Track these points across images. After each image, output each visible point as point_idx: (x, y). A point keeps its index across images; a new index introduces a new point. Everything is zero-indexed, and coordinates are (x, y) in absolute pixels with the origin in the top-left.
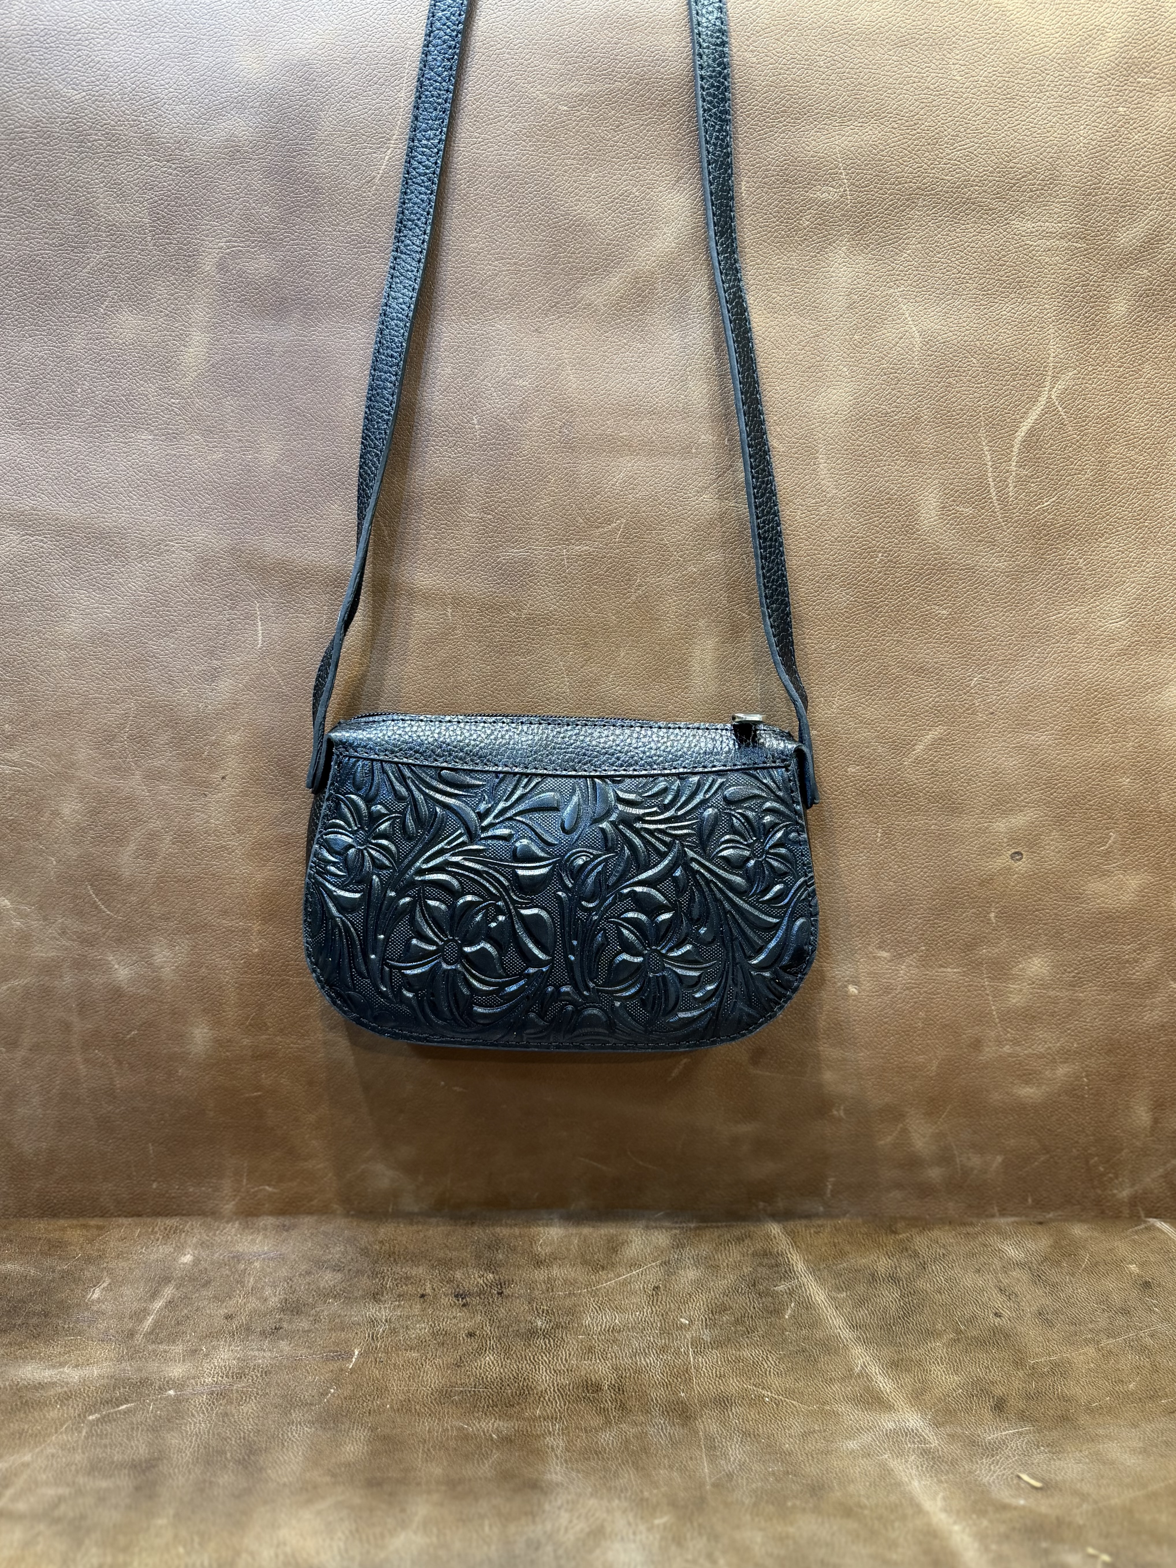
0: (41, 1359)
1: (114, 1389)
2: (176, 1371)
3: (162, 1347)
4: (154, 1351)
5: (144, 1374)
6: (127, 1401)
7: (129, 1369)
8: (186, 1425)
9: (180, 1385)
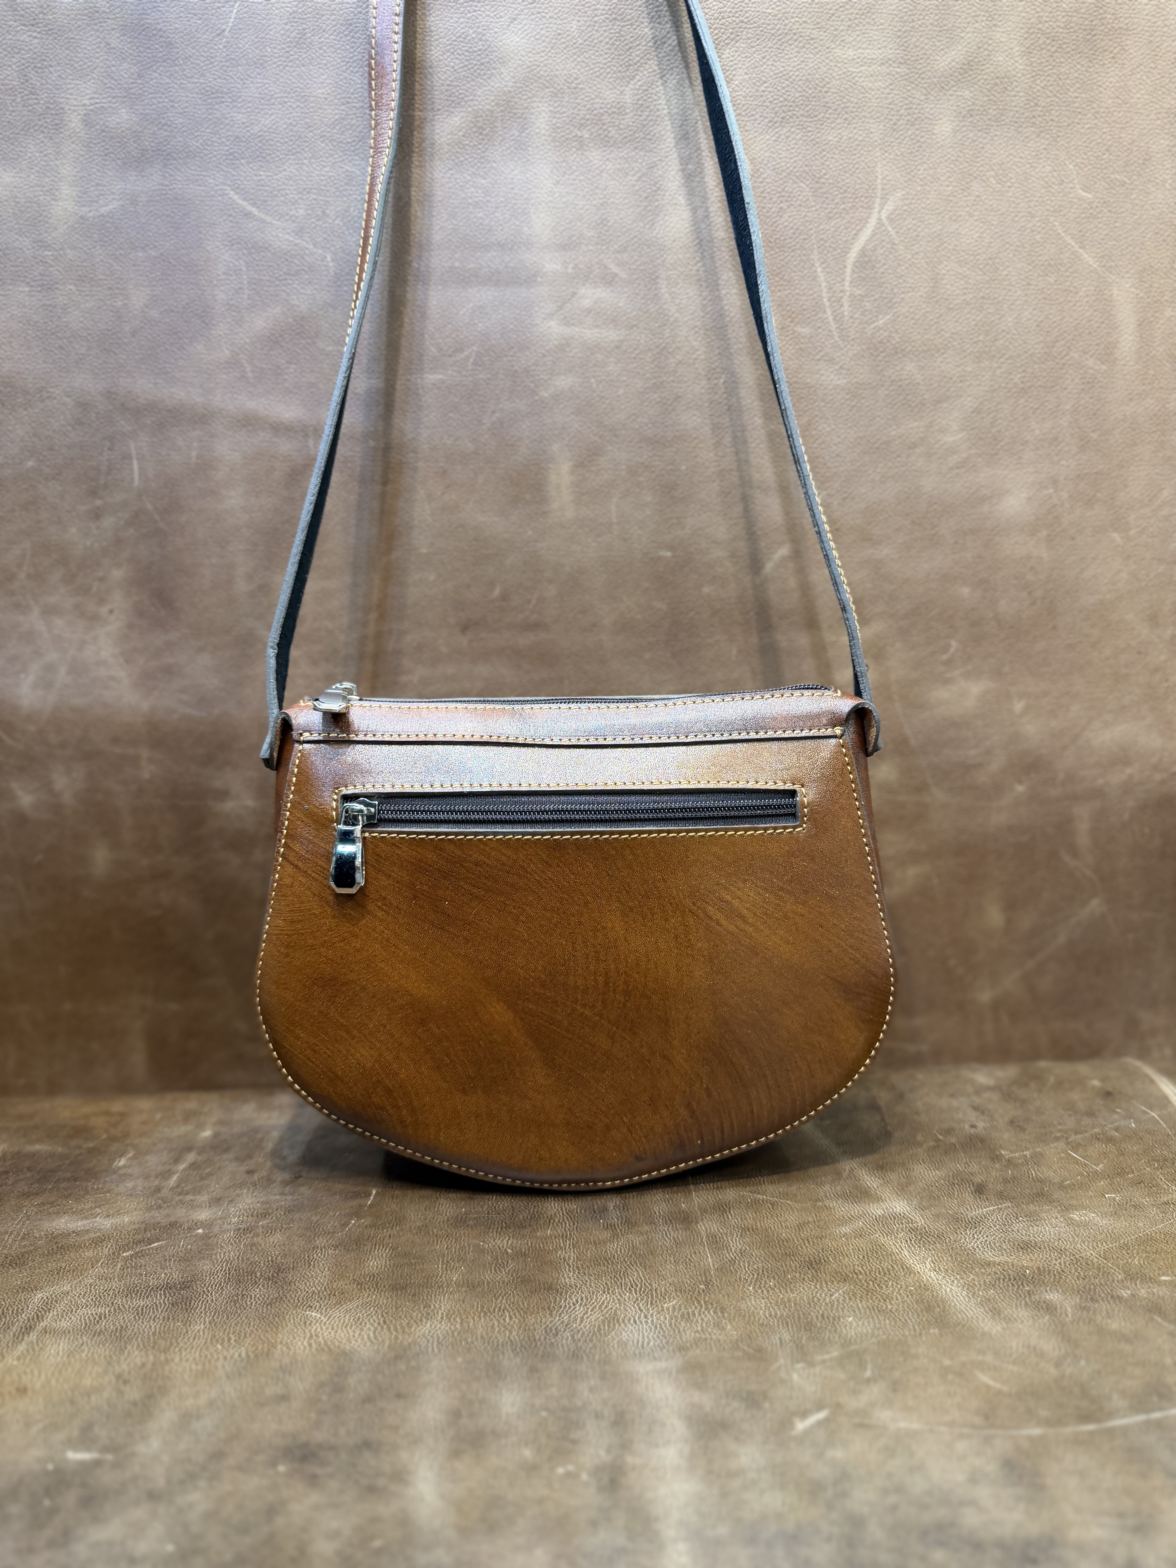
0: (73, 1213)
1: (145, 1231)
2: (203, 1215)
3: (189, 1197)
4: (181, 1201)
5: (172, 1219)
6: (158, 1240)
7: (158, 1216)
8: (216, 1254)
9: (208, 1225)
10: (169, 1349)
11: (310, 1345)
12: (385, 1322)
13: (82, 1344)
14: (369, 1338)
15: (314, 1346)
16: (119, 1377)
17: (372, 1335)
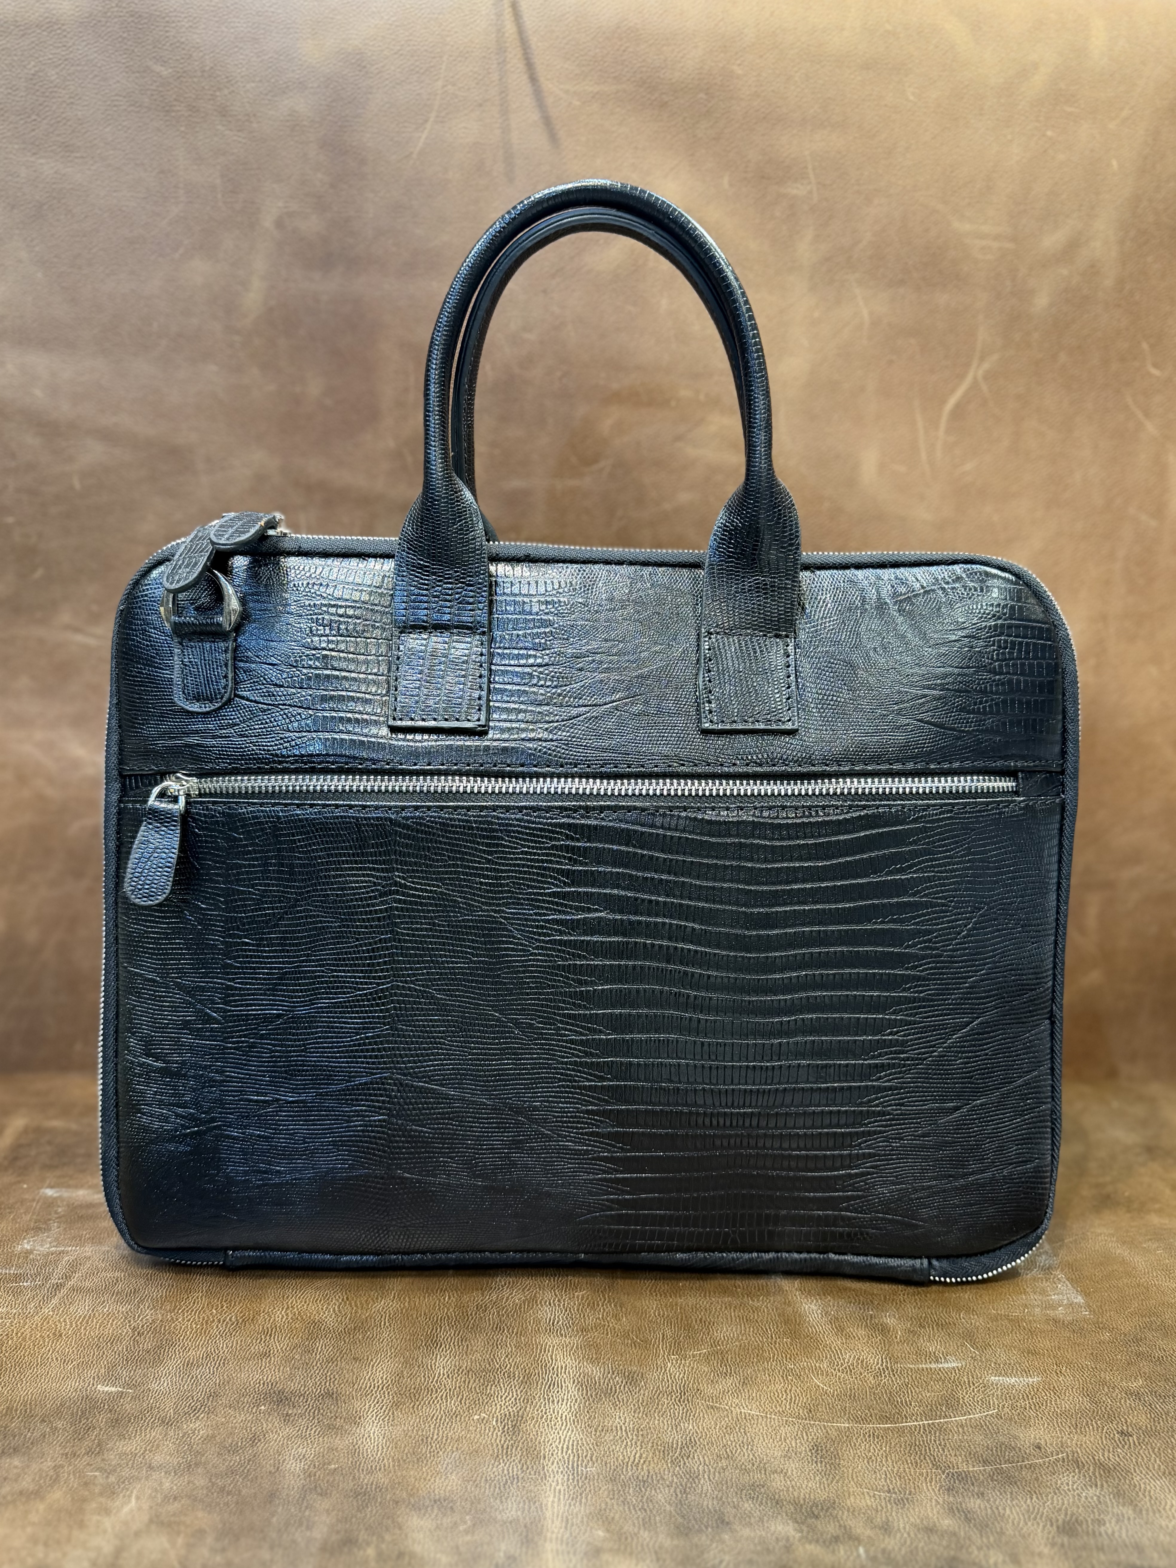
10: (174, 1310)
11: (287, 1315)
12: (347, 1299)
13: (104, 1302)
14: (334, 1310)
15: (290, 1316)
16: (134, 1329)
17: (336, 1309)
